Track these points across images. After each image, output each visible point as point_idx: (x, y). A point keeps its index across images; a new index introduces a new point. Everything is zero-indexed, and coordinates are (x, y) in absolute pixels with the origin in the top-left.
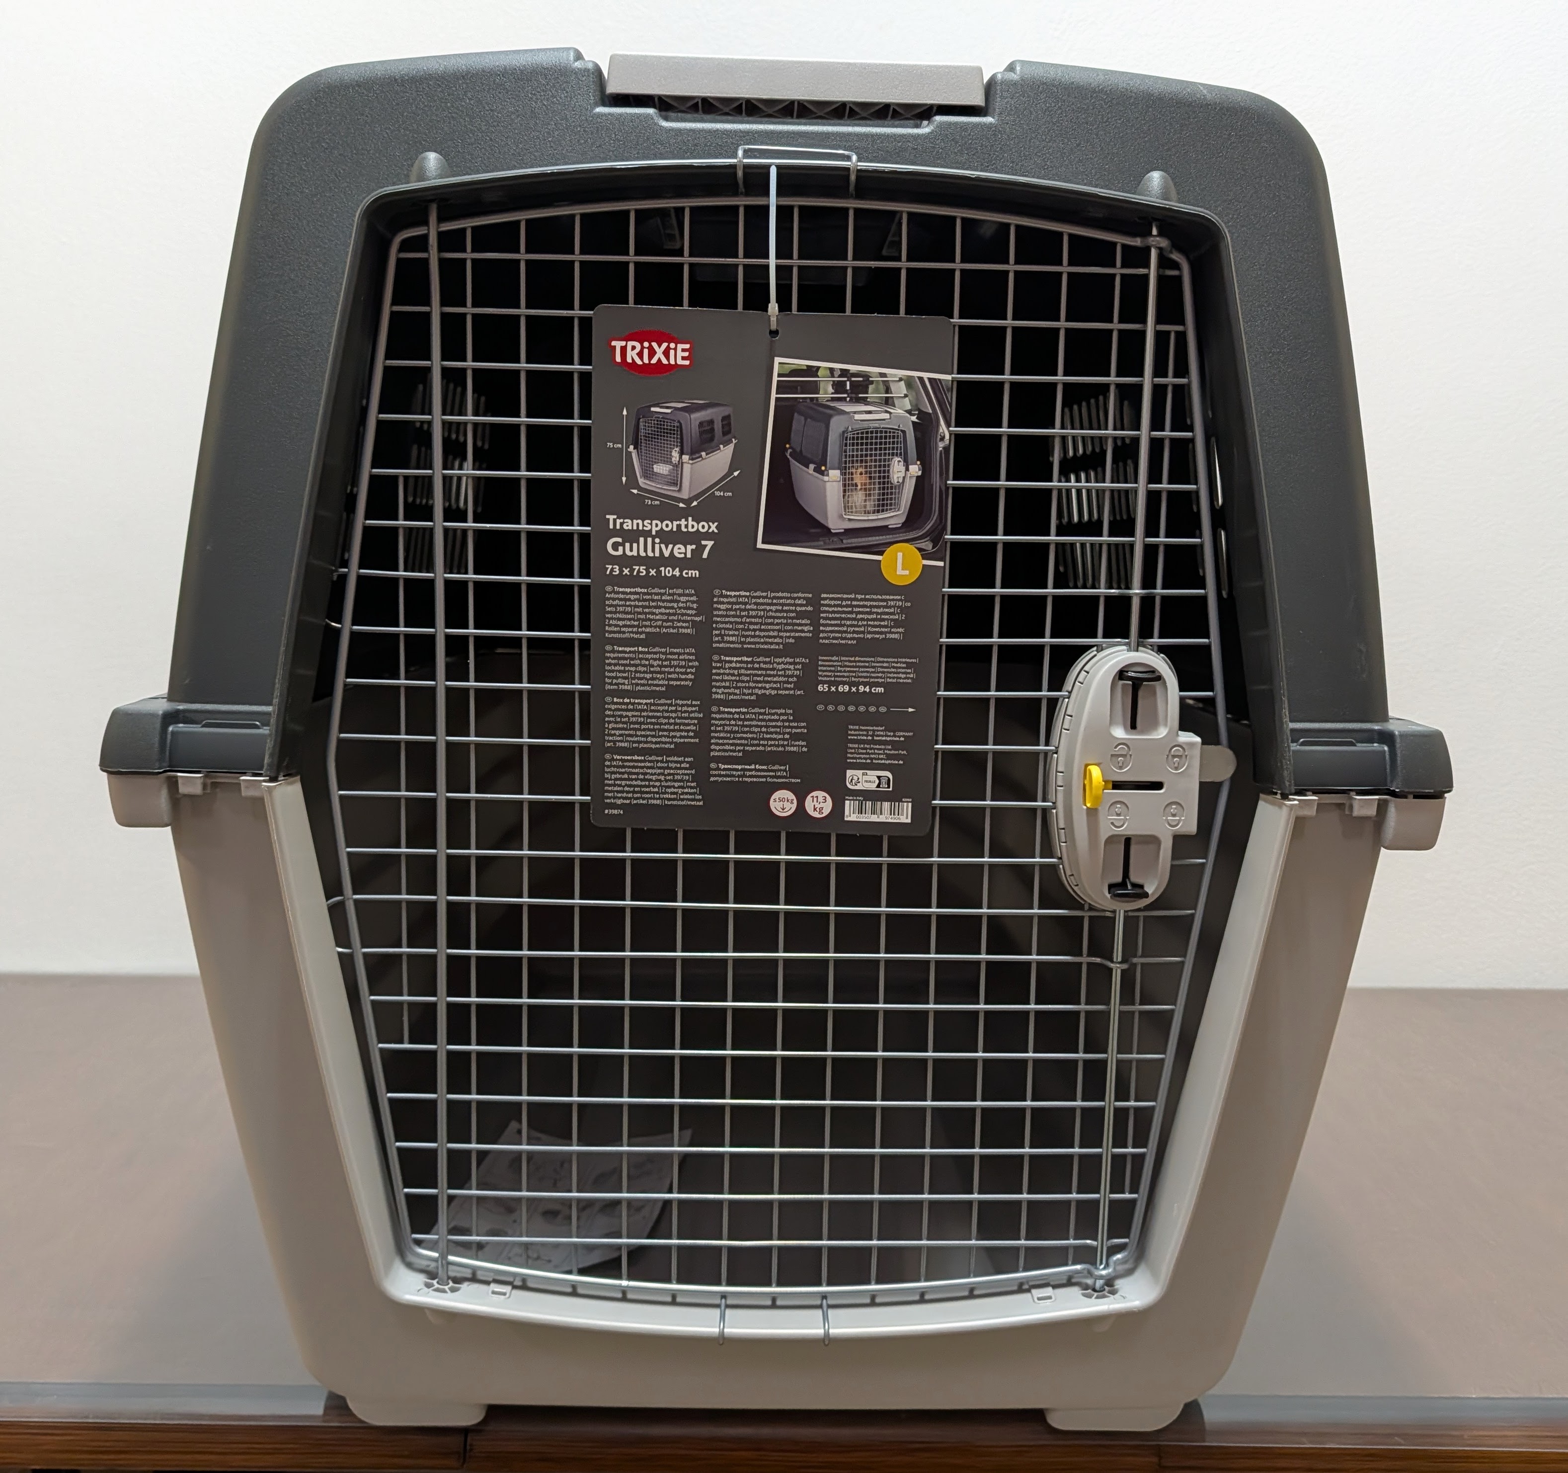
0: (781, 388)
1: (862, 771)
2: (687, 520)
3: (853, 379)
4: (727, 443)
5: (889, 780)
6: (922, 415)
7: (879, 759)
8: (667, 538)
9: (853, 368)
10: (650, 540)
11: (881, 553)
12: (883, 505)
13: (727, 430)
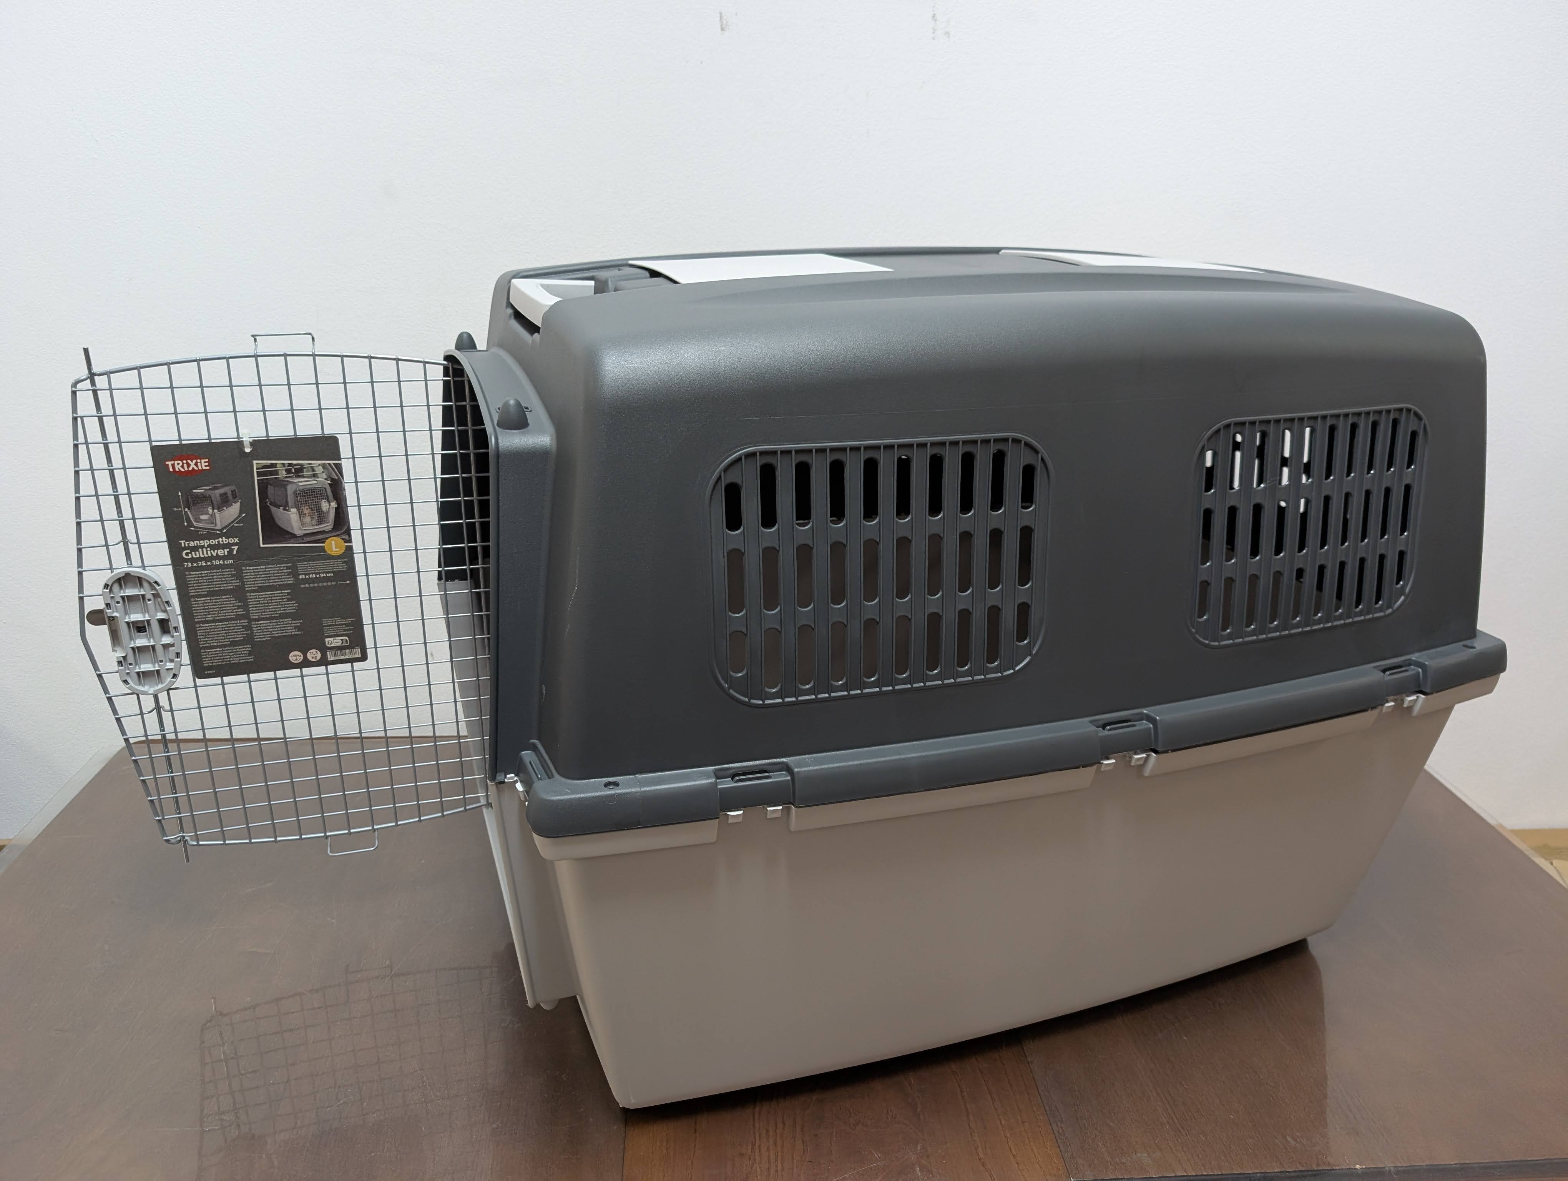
0: (259, 474)
1: (333, 638)
2: (222, 538)
3: (295, 467)
4: (235, 503)
5: (347, 640)
6: (332, 480)
7: (340, 632)
8: (212, 547)
9: (294, 462)
10: (204, 549)
11: (324, 542)
12: (321, 521)
13: (235, 496)
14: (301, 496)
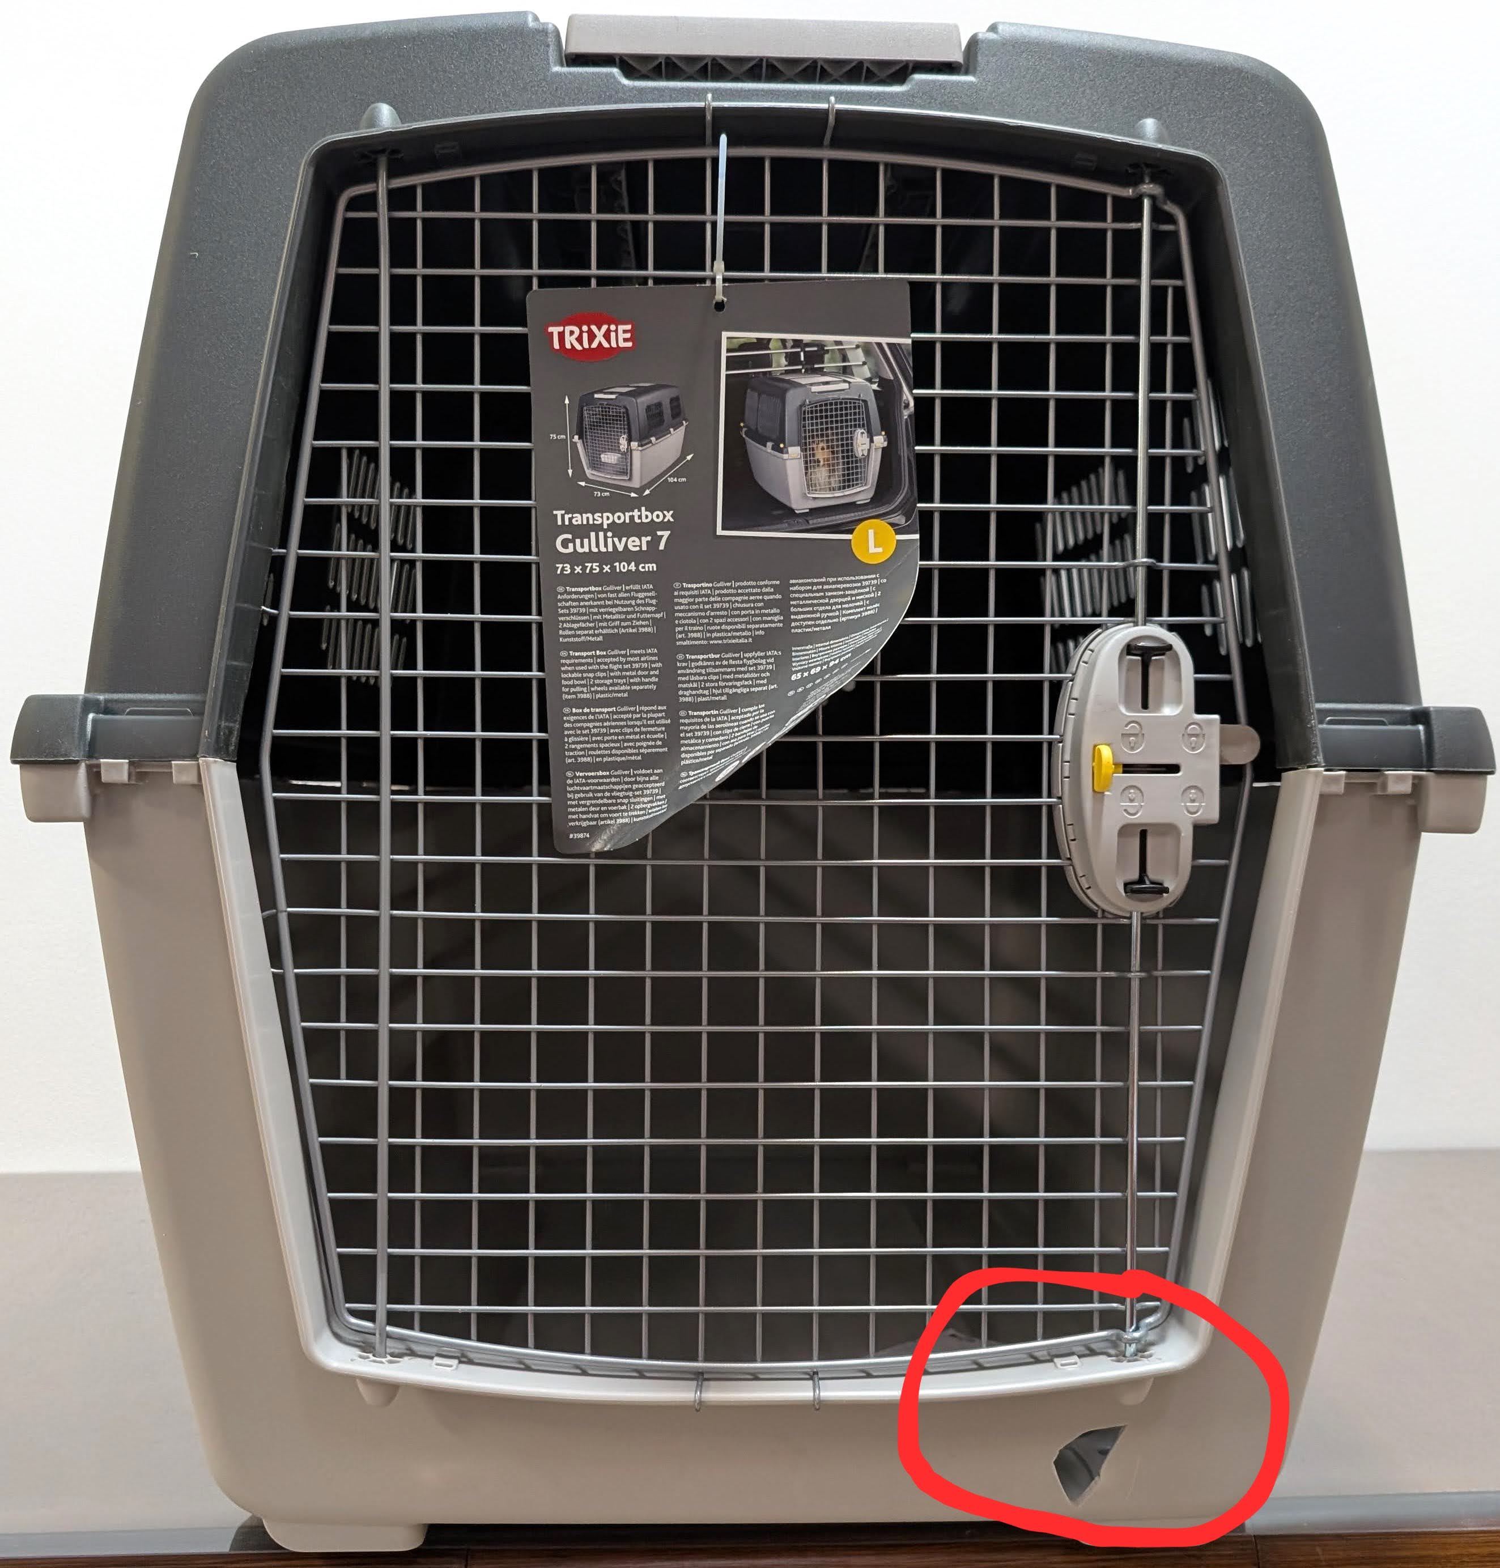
14: (812, 418)
